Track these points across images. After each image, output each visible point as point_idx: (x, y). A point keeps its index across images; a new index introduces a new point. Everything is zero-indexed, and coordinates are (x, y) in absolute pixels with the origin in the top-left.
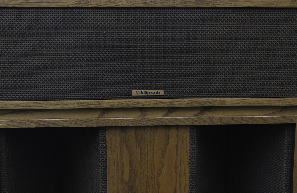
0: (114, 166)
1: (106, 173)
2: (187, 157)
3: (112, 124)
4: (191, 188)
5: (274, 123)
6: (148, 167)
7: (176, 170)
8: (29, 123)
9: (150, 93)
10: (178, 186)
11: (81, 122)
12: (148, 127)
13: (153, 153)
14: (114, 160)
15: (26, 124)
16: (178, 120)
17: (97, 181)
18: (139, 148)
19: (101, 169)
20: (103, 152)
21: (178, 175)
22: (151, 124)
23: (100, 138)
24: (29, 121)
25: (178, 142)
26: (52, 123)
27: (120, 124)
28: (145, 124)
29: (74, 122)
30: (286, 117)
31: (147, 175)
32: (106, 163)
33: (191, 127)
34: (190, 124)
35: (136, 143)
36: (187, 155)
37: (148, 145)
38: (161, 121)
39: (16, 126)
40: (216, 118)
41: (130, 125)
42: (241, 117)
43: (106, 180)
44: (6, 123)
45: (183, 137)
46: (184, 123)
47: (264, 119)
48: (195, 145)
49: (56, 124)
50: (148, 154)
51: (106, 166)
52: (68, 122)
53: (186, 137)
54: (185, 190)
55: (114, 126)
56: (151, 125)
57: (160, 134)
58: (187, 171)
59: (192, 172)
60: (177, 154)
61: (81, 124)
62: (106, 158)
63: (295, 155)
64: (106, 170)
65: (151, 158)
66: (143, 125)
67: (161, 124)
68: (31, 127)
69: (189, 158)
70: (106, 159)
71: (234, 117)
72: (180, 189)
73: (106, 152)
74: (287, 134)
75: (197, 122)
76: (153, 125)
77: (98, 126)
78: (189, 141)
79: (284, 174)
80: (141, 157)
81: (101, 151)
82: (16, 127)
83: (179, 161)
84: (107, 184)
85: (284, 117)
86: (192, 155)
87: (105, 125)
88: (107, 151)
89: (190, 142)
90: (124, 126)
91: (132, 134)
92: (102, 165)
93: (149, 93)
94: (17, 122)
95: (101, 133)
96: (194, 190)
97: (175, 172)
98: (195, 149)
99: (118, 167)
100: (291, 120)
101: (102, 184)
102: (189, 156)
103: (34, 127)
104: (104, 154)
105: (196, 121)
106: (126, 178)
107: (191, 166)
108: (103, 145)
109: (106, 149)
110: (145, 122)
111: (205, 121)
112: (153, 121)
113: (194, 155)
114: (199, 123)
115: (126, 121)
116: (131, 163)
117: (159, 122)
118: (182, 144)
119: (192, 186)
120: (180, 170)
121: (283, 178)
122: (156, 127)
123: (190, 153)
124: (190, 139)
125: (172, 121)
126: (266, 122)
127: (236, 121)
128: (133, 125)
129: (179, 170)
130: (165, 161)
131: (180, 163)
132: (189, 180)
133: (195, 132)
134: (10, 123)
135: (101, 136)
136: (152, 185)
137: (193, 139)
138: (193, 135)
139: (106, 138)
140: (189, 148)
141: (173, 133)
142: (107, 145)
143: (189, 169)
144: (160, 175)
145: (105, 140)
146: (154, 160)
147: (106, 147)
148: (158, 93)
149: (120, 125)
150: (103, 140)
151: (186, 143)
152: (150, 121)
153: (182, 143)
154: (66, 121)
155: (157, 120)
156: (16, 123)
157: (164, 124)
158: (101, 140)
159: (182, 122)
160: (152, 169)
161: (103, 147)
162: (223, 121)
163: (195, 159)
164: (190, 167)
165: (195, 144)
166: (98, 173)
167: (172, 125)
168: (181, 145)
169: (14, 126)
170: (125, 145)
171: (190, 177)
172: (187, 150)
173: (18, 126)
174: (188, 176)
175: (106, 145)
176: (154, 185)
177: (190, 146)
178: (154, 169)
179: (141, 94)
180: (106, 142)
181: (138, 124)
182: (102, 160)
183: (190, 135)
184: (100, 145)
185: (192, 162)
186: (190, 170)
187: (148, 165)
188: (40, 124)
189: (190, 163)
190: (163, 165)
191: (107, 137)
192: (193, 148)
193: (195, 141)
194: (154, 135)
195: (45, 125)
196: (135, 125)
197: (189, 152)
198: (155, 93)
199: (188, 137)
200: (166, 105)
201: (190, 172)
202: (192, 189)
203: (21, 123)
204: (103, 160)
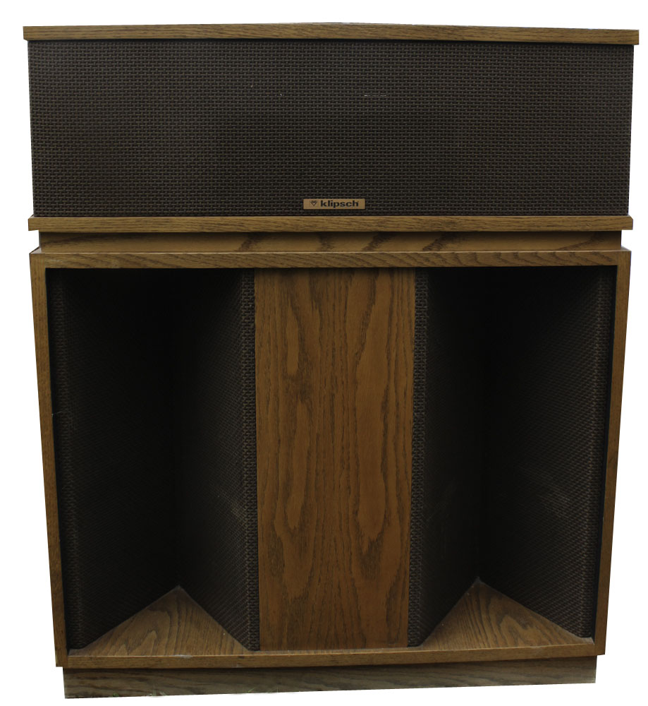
0: (270, 345)
1: (255, 359)
2: (411, 329)
3: (265, 263)
4: (416, 390)
5: (576, 265)
6: (334, 349)
7: (389, 354)
8: (108, 260)
9: (338, 204)
10: (392, 385)
11: (206, 258)
12: (335, 269)
13: (345, 322)
14: (269, 333)
15: (102, 261)
16: (393, 256)
17: (237, 375)
18: (318, 310)
19: (244, 351)
20: (249, 319)
21: (393, 363)
22: (340, 264)
23: (243, 290)
24: (110, 255)
25: (392, 301)
26: (151, 261)
27: (281, 264)
28: (329, 264)
29: (194, 259)
30: (598, 253)
31: (333, 365)
32: (254, 339)
33: (418, 271)
34: (416, 265)
35: (312, 303)
36: (411, 326)
37: (334, 305)
38: (359, 260)
39: (83, 265)
40: (466, 253)
41: (300, 265)
42: (514, 253)
43: (255, 373)
44: (64, 258)
45: (402, 290)
46: (405, 263)
47: (557, 258)
48: (426, 307)
49: (158, 262)
50: (334, 323)
51: (254, 346)
52: (182, 258)
53: (408, 291)
54: (405, 393)
55: (268, 267)
56: (339, 266)
57: (358, 285)
58: (410, 357)
59: (420, 359)
60: (390, 325)
61: (206, 263)
62: (253, 329)
63: (615, 327)
64: (254, 352)
65: (340, 331)
66: (325, 266)
67: (360, 264)
68: (113, 267)
69: (414, 332)
70: (254, 332)
71: (500, 253)
72: (396, 391)
73: (254, 319)
74: (601, 286)
75: (429, 261)
76: (343, 267)
77: (237, 267)
78: (413, 298)
79: (597, 365)
80: (321, 329)
81: (245, 315)
82: (83, 267)
83: (394, 337)
84: (254, 379)
85: (596, 254)
86: (420, 325)
87: (253, 265)
88: (256, 315)
89: (416, 301)
90: (289, 267)
91: (303, 283)
92: (246, 343)
93: (336, 204)
94: (86, 258)
95: (245, 281)
96: (424, 394)
97: (388, 358)
98: (425, 314)
99: (277, 347)
100: (608, 259)
101: (246, 380)
102: (413, 328)
103: (118, 267)
104: (249, 322)
105: (427, 260)
106: (292, 368)
107: (418, 347)
108: (249, 305)
109: (254, 312)
110: (329, 260)
111: (444, 260)
112: (345, 260)
113: (424, 325)
114: (433, 263)
115: (292, 259)
116: (302, 339)
117: (355, 261)
118: (400, 304)
119: (419, 385)
120: (396, 356)
121: (594, 372)
122: (350, 271)
123: (416, 322)
124: (416, 295)
125: (380, 260)
126: (561, 262)
127: (503, 260)
128: (305, 266)
129: (394, 355)
130: (367, 337)
131: (396, 340)
132: (414, 375)
133: (425, 281)
134: (74, 259)
135: (245, 288)
136: (343, 383)
137: (421, 294)
138: (421, 287)
139: (254, 291)
140: (414, 312)
141: (383, 282)
142: (256, 304)
143: (413, 353)
144: (357, 363)
145: (252, 295)
146: (345, 335)
147: (253, 309)
148: (354, 205)
149: (280, 266)
150: (249, 295)
151: (409, 304)
152: (339, 258)
153: (400, 301)
154: (177, 257)
155: (352, 257)
156: (83, 260)
157: (366, 265)
158: (245, 295)
159: (401, 261)
160: (343, 352)
161: (249, 309)
162: (479, 259)
163: (425, 333)
164: (415, 349)
165: (425, 305)
166: (238, 359)
167: (381, 266)
168: (398, 305)
169: (81, 264)
170: (290, 304)
171: (415, 369)
172: (409, 315)
173: (88, 265)
174: (411, 366)
175: (254, 305)
176: (345, 383)
177: (416, 308)
178: (346, 352)
179: (322, 205)
180: (254, 298)
181: (315, 264)
182: (246, 334)
183: (416, 287)
184: (243, 304)
185: (420, 339)
186: (415, 355)
187: (334, 344)
188: (128, 261)
189: (415, 342)
190: (363, 345)
191: (256, 289)
192: (421, 312)
193: (425, 298)
194: (347, 287)
195: (139, 264)
196: (310, 267)
197: (413, 321)
198: (349, 204)
199: (413, 290)
200: (369, 228)
201: (416, 359)
202: (419, 392)
203: (93, 259)
204: (249, 332)
